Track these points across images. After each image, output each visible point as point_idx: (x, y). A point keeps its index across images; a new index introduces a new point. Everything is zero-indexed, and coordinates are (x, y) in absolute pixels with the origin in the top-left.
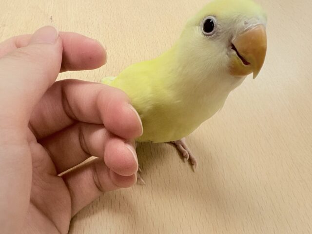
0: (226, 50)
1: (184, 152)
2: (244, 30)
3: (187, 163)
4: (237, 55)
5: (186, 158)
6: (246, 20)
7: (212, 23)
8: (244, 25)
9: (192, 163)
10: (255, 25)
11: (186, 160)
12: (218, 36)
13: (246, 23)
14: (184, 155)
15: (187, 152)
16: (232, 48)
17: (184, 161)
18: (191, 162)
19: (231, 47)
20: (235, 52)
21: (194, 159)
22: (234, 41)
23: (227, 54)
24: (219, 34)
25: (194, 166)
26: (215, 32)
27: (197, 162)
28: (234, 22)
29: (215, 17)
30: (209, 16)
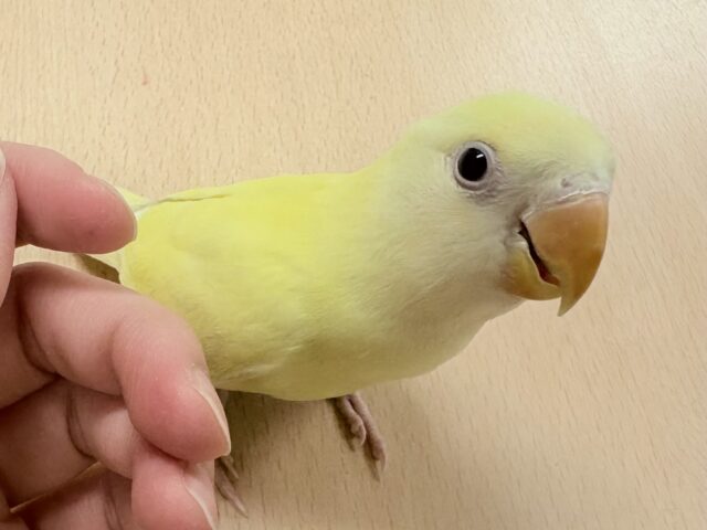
0: (504, 233)
1: (355, 421)
2: (560, 200)
3: (360, 453)
4: (528, 251)
5: (359, 437)
6: (567, 177)
7: (484, 160)
8: (559, 186)
9: (375, 454)
10: (584, 193)
11: (359, 444)
12: (493, 196)
13: (566, 185)
14: (354, 429)
15: (361, 423)
16: (520, 233)
17: (352, 448)
18: (372, 450)
19: (517, 230)
20: (524, 244)
21: (378, 442)
22: (527, 218)
23: (505, 243)
24: (494, 193)
25: (378, 463)
26: (485, 185)
27: (385, 451)
28: (538, 174)
29: (494, 149)
30: (479, 141)
